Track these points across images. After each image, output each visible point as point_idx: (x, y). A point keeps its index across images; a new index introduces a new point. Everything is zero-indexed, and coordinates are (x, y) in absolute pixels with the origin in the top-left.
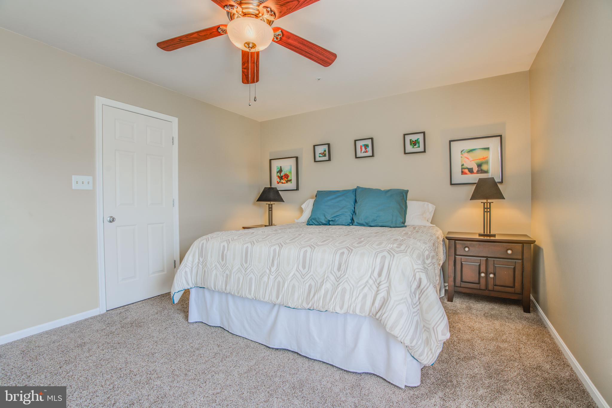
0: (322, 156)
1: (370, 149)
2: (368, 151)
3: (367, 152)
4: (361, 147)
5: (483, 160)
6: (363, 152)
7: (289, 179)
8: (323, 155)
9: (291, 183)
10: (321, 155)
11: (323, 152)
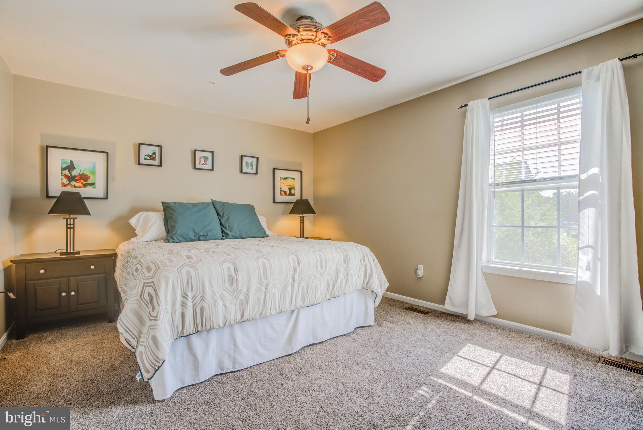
0: (150, 159)
1: (209, 162)
2: (207, 163)
3: (207, 165)
4: (200, 158)
5: (292, 187)
6: (203, 164)
7: (90, 181)
8: (151, 157)
9: (95, 188)
10: (148, 158)
11: (151, 154)
